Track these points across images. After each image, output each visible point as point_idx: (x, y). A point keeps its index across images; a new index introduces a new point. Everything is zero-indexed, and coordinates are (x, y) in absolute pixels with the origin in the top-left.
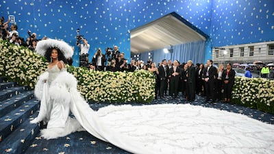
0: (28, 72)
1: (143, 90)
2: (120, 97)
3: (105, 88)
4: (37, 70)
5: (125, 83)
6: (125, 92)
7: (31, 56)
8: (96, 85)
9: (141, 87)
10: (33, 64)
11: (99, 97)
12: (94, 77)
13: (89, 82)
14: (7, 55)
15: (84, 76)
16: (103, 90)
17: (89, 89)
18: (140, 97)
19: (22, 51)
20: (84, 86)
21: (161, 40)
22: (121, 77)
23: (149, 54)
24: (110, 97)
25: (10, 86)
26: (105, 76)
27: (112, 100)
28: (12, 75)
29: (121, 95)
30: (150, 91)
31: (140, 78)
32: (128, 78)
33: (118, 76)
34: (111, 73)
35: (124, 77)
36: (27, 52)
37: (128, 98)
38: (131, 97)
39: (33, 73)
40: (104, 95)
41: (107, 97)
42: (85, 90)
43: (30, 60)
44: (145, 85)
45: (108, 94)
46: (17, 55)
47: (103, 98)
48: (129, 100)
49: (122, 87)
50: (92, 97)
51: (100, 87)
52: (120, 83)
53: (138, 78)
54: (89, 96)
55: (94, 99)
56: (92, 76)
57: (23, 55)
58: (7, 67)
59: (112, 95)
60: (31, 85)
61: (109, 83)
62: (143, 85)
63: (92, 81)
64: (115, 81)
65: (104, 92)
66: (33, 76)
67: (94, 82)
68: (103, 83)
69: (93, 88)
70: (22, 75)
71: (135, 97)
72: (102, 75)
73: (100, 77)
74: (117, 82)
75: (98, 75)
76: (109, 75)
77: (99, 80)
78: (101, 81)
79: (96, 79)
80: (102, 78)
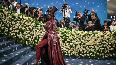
0: (25, 33)
2: (98, 54)
3: (85, 45)
4: (31, 31)
5: (103, 40)
6: (102, 49)
7: (27, 21)
8: (77, 43)
10: (28, 26)
11: (80, 52)
12: (76, 36)
13: (71, 40)
14: (11, 20)
15: (67, 35)
16: (84, 47)
17: (71, 46)
19: (21, 17)
20: (67, 44)
22: (99, 36)
24: (89, 53)
25: (12, 44)
26: (85, 35)
27: (91, 56)
28: (14, 35)
29: (99, 52)
32: (106, 37)
33: (96, 35)
34: (90, 33)
35: (102, 36)
36: (24, 17)
37: (105, 54)
38: (108, 53)
39: (28, 33)
40: (84, 51)
41: (86, 53)
42: (68, 46)
43: (26, 23)
45: (88, 50)
46: (17, 20)
47: (83, 54)
48: (106, 56)
49: (100, 45)
50: (73, 52)
51: (80, 44)
52: (98, 41)
54: (71, 52)
55: (76, 55)
56: (74, 35)
57: (21, 19)
58: (11, 29)
59: (91, 52)
60: (27, 43)
61: (88, 41)
63: (74, 39)
64: (93, 40)
65: (84, 49)
66: (28, 35)
67: (75, 41)
68: (83, 41)
69: (74, 46)
70: (21, 35)
71: (112, 54)
72: (82, 35)
73: (80, 36)
74: (95, 40)
75: (78, 34)
76: (88, 34)
77: (80, 38)
78: (81, 39)
79: (77, 37)
80: (82, 36)
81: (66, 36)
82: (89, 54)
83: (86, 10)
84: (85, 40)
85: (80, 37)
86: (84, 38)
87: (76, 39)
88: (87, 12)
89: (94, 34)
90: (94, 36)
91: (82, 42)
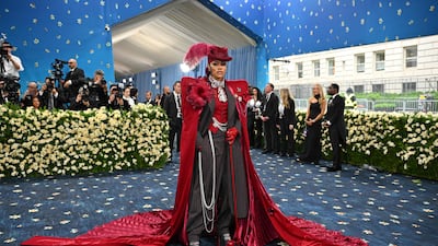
1: (146, 145)
2: (99, 163)
3: (66, 145)
5: (107, 132)
6: (108, 151)
8: (42, 141)
9: (141, 140)
11: (52, 165)
12: (37, 124)
13: (26, 135)
15: (12, 122)
16: (61, 150)
17: (27, 151)
18: (141, 160)
20: (15, 146)
21: (175, 48)
22: (98, 121)
23: (153, 75)
26: (62, 119)
27: (81, 170)
29: (101, 159)
30: (159, 146)
31: (138, 121)
32: (113, 122)
33: (90, 119)
34: (76, 114)
35: (106, 122)
37: (114, 162)
38: (122, 160)
40: (62, 160)
41: (69, 164)
42: (17, 152)
44: (149, 133)
45: (72, 158)
47: (61, 168)
48: (118, 168)
49: (101, 142)
50: (35, 166)
51: (53, 143)
52: (97, 133)
53: (134, 122)
54: (28, 165)
55: (41, 171)
56: (32, 122)
59: (80, 160)
61: (72, 135)
62: (145, 135)
63: (33, 133)
64: (85, 131)
65: (63, 155)
67: (38, 136)
68: (59, 135)
69: (35, 149)
71: (130, 160)
72: (55, 119)
73: (50, 123)
74: (90, 132)
75: (45, 119)
76: (70, 118)
77: (49, 129)
78: (53, 131)
79: (42, 127)
80: (55, 125)
81: (11, 126)
82: (77, 166)
83: (58, 61)
84: (63, 133)
85: (50, 126)
86: (61, 128)
87: (38, 131)
88: (61, 66)
89: (87, 117)
90: (87, 121)
91: (57, 138)
